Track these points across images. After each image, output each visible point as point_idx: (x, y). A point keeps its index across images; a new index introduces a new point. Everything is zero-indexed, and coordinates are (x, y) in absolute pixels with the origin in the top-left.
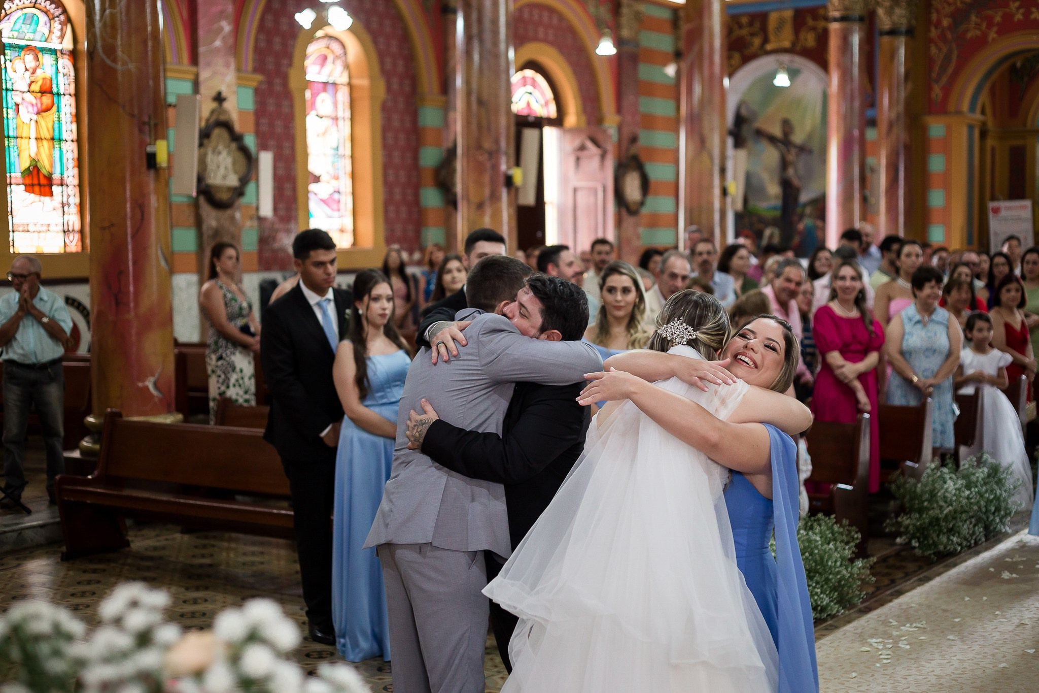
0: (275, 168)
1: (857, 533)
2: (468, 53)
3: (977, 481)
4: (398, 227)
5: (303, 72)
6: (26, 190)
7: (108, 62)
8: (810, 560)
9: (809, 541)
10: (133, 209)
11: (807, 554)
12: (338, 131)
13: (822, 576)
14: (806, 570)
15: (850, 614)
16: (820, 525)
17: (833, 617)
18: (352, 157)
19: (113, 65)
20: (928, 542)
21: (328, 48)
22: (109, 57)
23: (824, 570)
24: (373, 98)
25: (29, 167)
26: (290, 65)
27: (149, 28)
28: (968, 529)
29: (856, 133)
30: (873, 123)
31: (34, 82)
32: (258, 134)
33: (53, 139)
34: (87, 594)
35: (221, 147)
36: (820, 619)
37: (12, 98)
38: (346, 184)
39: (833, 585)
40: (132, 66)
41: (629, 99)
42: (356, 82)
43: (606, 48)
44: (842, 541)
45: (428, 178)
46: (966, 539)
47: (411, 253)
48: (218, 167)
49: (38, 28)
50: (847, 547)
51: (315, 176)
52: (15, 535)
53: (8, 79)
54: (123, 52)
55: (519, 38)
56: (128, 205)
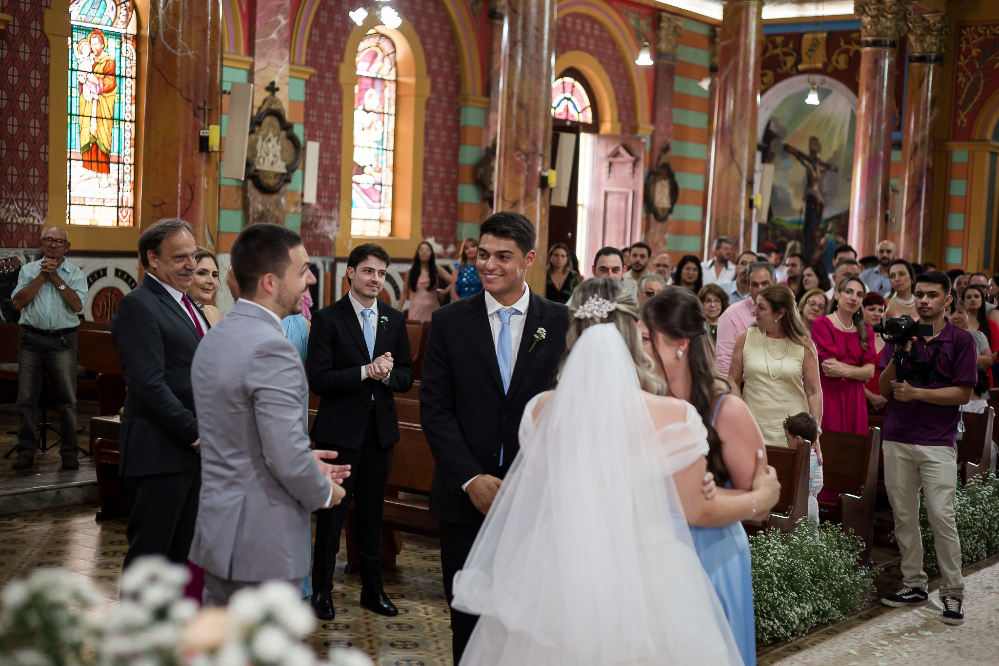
0: (321, 158)
1: (862, 541)
2: (512, 57)
3: (982, 499)
4: (435, 220)
5: (354, 67)
6: (84, 166)
7: (169, 48)
8: (814, 565)
9: (816, 547)
10: (183, 189)
11: (812, 560)
12: (383, 126)
13: (825, 581)
14: (811, 575)
15: (852, 620)
16: (827, 532)
17: (833, 622)
18: (394, 151)
19: (174, 51)
20: (931, 554)
21: (378, 45)
22: (169, 45)
23: (828, 576)
24: (417, 96)
25: (89, 144)
26: (342, 60)
27: (210, 18)
28: (971, 544)
29: (882, 153)
30: (898, 145)
31: (98, 63)
32: (307, 124)
33: (112, 119)
34: (118, 554)
35: (270, 135)
36: (822, 623)
37: (76, 78)
38: (387, 177)
39: (837, 591)
40: (190, 53)
41: (663, 110)
42: (401, 79)
43: (645, 59)
44: (847, 549)
45: (467, 175)
46: (968, 554)
47: (445, 246)
48: (267, 154)
49: (105, 13)
50: (852, 555)
51: (359, 166)
52: (54, 493)
53: (74, 59)
54: (183, 39)
55: (561, 46)
56: (179, 185)
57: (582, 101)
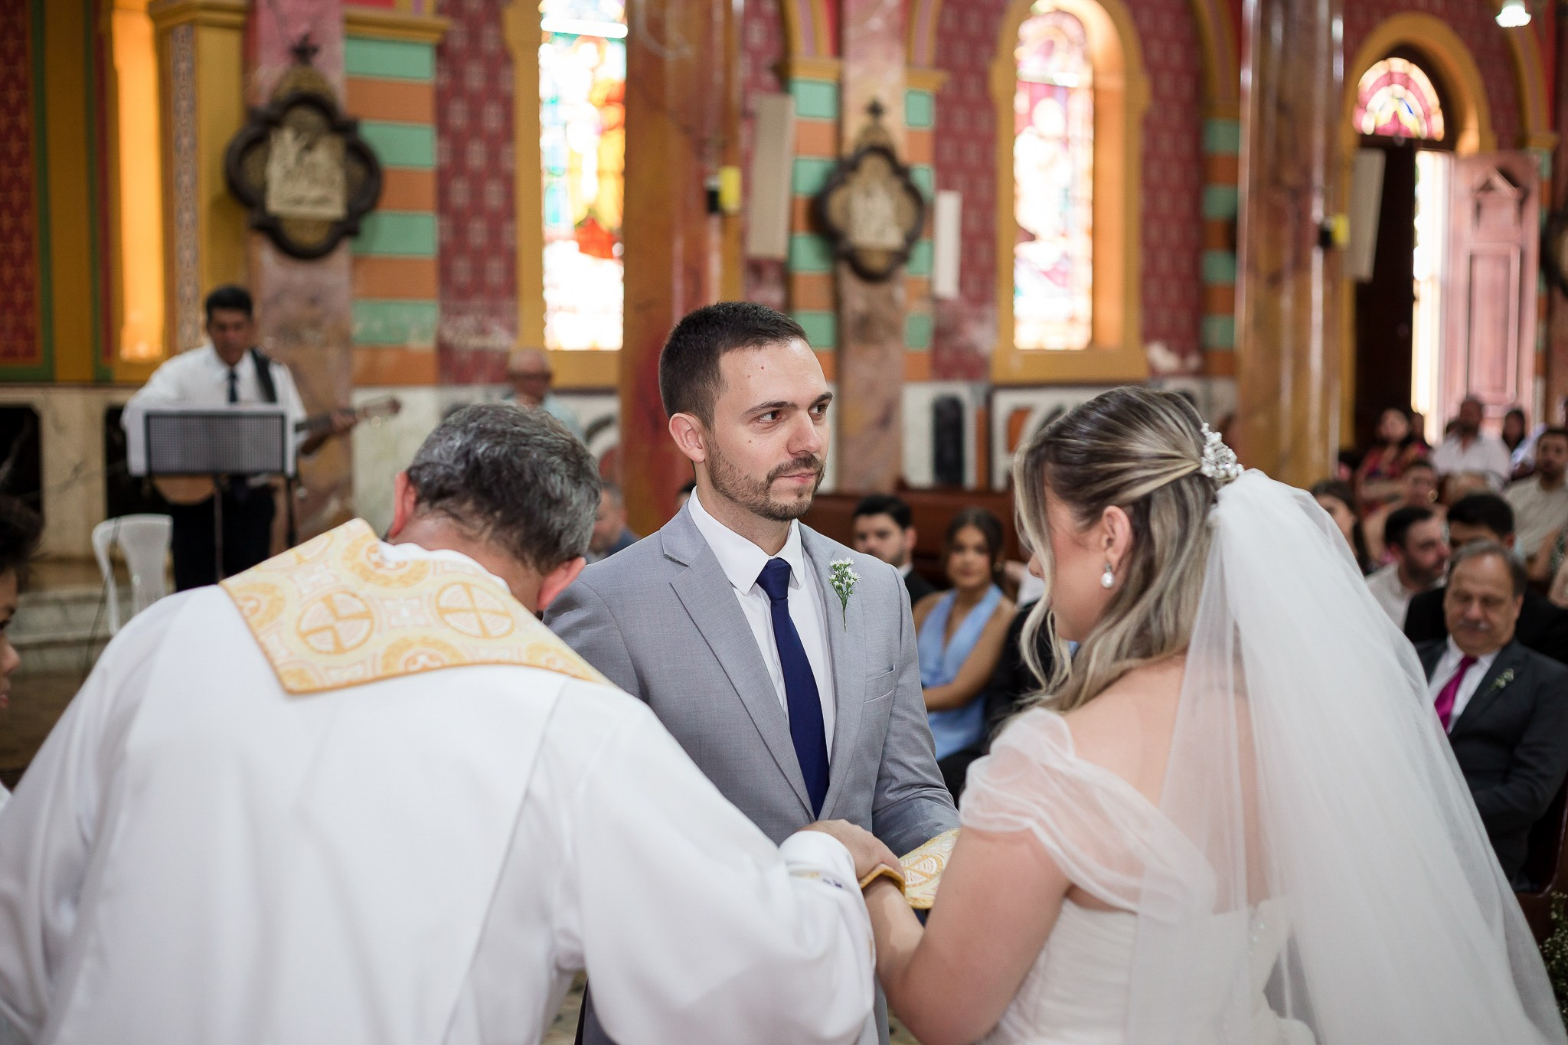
0: (963, 219)
4: (1164, 314)
5: (1013, 65)
6: (578, 252)
7: (652, 45)
10: (683, 278)
12: (1071, 161)
18: (1094, 203)
19: (661, 51)
21: (1057, 30)
22: (655, 38)
24: (1128, 107)
26: (993, 55)
31: (595, 87)
32: (938, 163)
35: (874, 185)
38: (1081, 246)
40: (689, 52)
42: (1103, 83)
43: (1513, 16)
45: (1217, 235)
47: (1183, 354)
48: (871, 217)
51: (1027, 231)
54: (676, 29)
56: (677, 271)
57: (1421, 98)
